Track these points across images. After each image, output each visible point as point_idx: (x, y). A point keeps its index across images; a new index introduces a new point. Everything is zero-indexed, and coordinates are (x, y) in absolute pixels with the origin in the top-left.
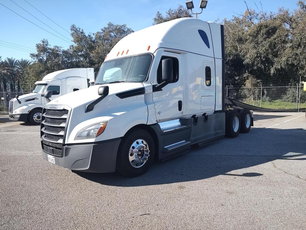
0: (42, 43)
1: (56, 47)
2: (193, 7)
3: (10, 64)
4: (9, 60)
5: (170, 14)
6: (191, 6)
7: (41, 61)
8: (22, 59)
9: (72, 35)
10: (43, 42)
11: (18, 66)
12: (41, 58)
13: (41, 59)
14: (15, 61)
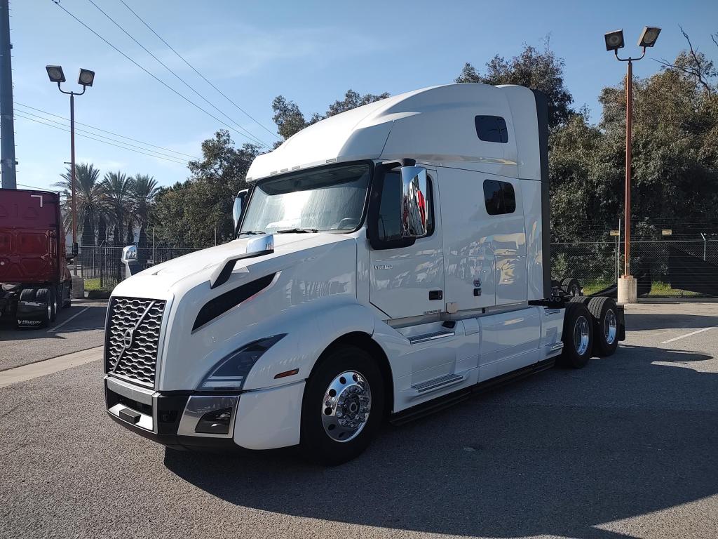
0: (216, 139)
1: (248, 146)
2: (622, 44)
3: (114, 186)
4: (114, 177)
5: (495, 67)
6: (617, 42)
7: (210, 178)
8: (139, 175)
9: (276, 119)
10: (218, 135)
11: (130, 192)
12: (212, 171)
13: (212, 174)
14: (125, 181)
